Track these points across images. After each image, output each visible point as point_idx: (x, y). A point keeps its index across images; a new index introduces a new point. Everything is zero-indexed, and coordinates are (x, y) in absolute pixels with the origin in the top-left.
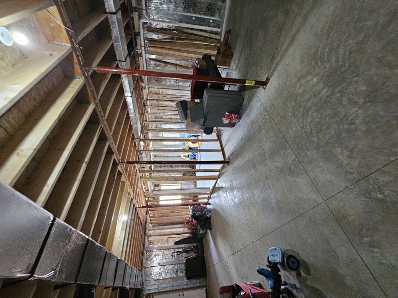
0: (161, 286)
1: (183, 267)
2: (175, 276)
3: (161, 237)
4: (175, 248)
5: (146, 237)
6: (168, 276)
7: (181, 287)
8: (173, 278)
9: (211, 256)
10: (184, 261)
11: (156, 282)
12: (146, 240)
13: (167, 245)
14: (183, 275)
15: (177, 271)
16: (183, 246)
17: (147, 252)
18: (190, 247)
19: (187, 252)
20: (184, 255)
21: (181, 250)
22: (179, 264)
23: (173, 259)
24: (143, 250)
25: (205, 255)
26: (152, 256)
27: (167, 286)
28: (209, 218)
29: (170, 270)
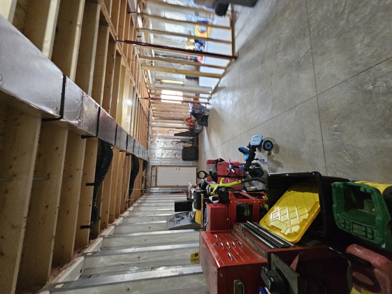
0: (162, 162)
1: (181, 152)
2: (174, 157)
3: (162, 129)
4: (175, 139)
5: (150, 127)
6: (168, 157)
7: (179, 165)
8: (173, 158)
9: (204, 146)
10: (182, 149)
11: (159, 159)
12: (150, 129)
13: (167, 135)
14: (181, 157)
15: (175, 154)
16: (182, 137)
17: (151, 138)
18: (188, 139)
19: (185, 142)
20: (182, 144)
21: (179, 140)
22: (177, 150)
23: (173, 146)
24: (148, 136)
25: (199, 146)
26: (156, 142)
27: (168, 163)
28: (207, 117)
29: (169, 153)
